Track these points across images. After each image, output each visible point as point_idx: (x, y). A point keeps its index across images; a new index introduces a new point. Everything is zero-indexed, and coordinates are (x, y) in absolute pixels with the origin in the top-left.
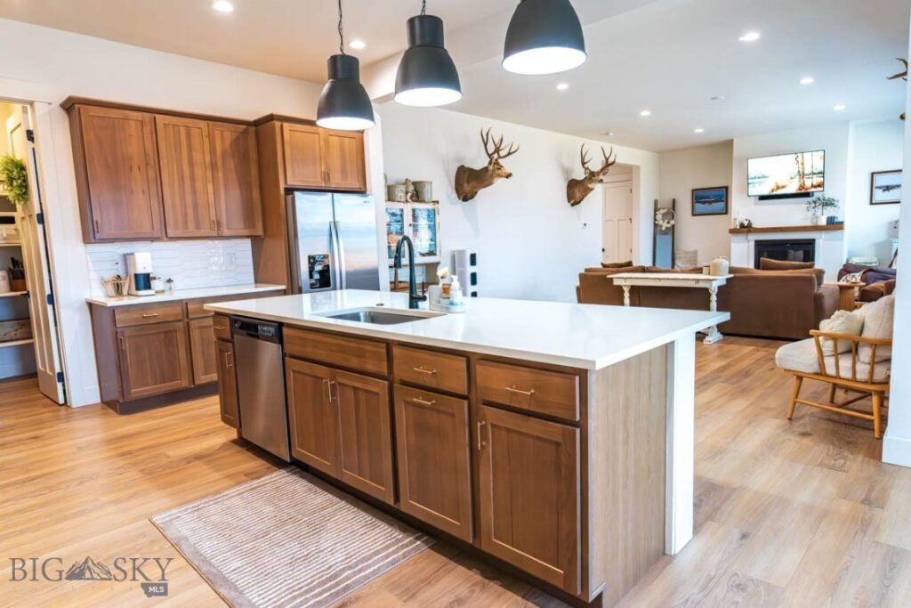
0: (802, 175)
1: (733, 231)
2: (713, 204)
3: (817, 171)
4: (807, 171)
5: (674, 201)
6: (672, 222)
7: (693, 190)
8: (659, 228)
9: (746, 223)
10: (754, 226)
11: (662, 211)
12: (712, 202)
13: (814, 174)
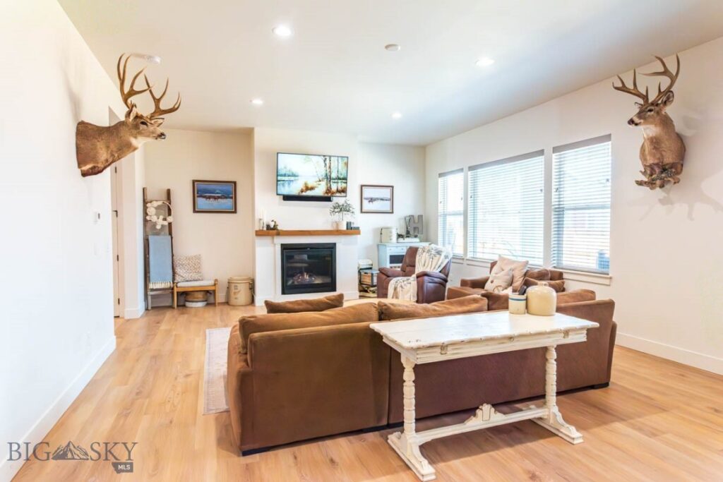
0: (328, 178)
1: (259, 234)
2: (220, 200)
3: (342, 177)
4: (334, 175)
5: (169, 192)
6: (170, 219)
7: (194, 182)
8: (149, 225)
9: (272, 225)
10: (279, 228)
11: (155, 204)
12: (219, 197)
13: (339, 179)
